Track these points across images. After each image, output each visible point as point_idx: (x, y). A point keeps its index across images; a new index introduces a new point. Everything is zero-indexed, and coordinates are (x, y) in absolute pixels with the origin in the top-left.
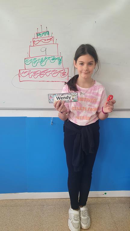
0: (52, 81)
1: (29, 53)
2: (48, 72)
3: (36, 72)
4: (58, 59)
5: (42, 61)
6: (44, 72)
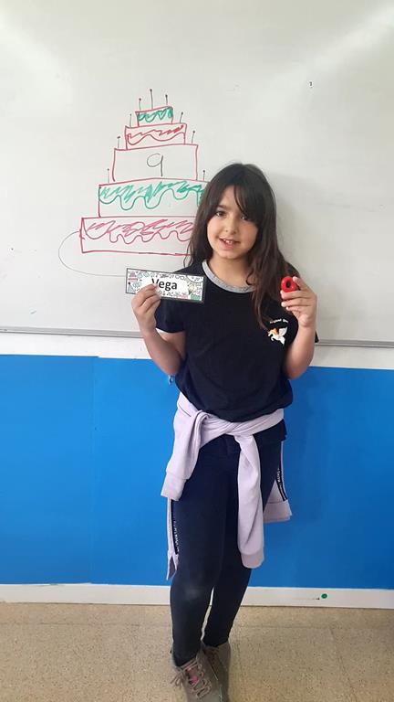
0: (176, 255)
2: (164, 227)
3: (131, 225)
4: (197, 189)
5: (149, 195)
6: (153, 225)
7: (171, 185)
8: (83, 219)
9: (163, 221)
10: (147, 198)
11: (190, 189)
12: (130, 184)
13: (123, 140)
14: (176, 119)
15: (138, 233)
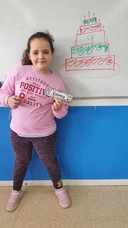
0: (98, 69)
1: (75, 42)
2: (94, 60)
3: (82, 60)
4: (105, 46)
5: (88, 49)
6: (90, 60)
7: (96, 45)
8: (66, 59)
9: (93, 58)
10: (88, 51)
11: (102, 46)
12: (82, 46)
13: (79, 31)
14: (98, 22)
15: (85, 63)
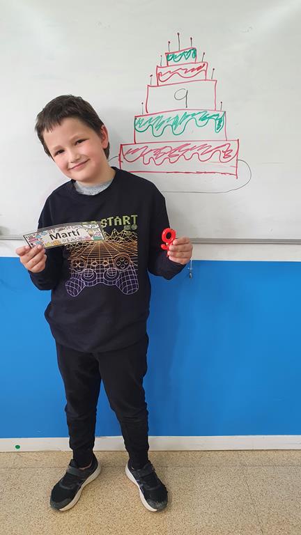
0: (197, 172)
1: (145, 104)
3: (160, 149)
5: (176, 123)
6: (179, 149)
7: (195, 114)
8: (121, 145)
9: (188, 145)
10: (174, 126)
11: (209, 118)
12: (161, 115)
14: (199, 58)
15: (166, 156)
